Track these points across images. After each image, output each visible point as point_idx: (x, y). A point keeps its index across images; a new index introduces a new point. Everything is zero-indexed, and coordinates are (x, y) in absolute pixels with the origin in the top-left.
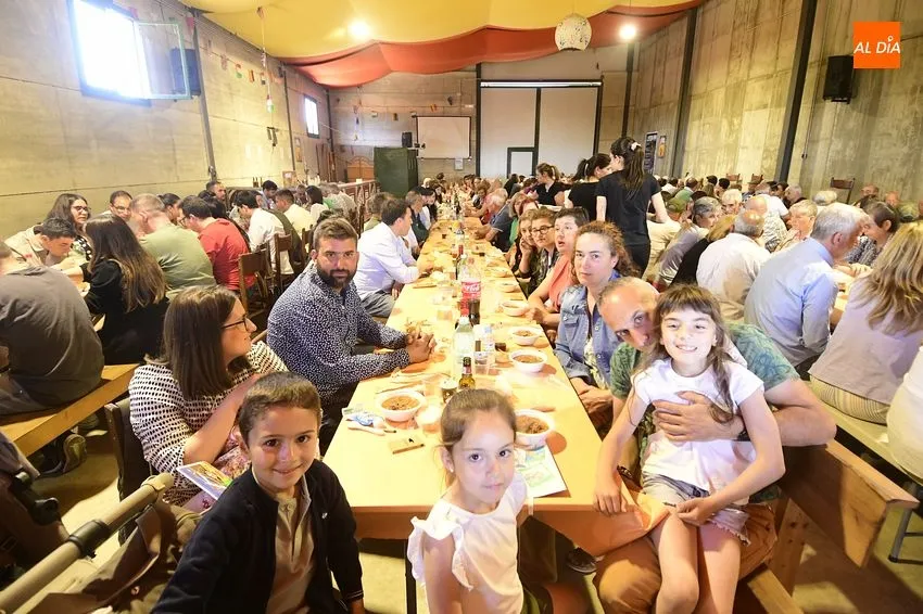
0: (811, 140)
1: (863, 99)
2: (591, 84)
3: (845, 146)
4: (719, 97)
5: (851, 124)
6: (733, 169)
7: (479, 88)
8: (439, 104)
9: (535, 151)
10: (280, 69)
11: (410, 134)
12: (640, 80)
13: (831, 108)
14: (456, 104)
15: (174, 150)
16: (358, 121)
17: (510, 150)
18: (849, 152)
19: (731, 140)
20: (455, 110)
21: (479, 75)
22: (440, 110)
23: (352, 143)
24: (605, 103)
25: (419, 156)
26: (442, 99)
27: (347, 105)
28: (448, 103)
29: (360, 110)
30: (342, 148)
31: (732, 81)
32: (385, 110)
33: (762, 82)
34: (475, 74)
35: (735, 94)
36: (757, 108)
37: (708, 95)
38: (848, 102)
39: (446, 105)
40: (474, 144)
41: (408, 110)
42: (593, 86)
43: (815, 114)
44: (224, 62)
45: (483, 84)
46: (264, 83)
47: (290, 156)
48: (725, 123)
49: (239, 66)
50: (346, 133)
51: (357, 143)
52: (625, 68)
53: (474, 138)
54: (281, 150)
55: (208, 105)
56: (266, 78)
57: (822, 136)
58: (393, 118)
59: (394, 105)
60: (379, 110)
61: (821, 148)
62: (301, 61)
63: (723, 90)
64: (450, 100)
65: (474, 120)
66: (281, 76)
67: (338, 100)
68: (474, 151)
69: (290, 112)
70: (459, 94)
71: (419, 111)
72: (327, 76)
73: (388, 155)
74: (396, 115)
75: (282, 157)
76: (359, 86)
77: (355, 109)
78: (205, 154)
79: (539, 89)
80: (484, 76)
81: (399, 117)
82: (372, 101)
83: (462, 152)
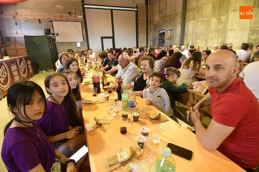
2: (132, 9)
7: (84, 8)
8: (64, 15)
9: (113, 38)
11: (49, 29)
12: (151, 9)
14: (73, 15)
16: (16, 24)
17: (102, 38)
20: (73, 18)
21: (83, 2)
22: (64, 18)
23: (14, 36)
24: (139, 18)
25: (57, 41)
26: (65, 13)
27: (8, 15)
28: (68, 15)
29: (17, 17)
30: (9, 39)
32: (33, 17)
34: (81, 1)
40: (85, 35)
41: (46, 17)
42: (134, 10)
45: (85, 6)
50: (9, 30)
51: (18, 36)
53: (84, 32)
58: (38, 21)
59: (38, 15)
60: (29, 17)
64: (70, 13)
65: (83, 23)
68: (85, 39)
70: (74, 10)
71: (53, 18)
74: (39, 21)
76: (15, 4)
77: (14, 17)
79: (111, 10)
80: (85, 2)
81: (41, 21)
82: (24, 12)
83: (79, 39)
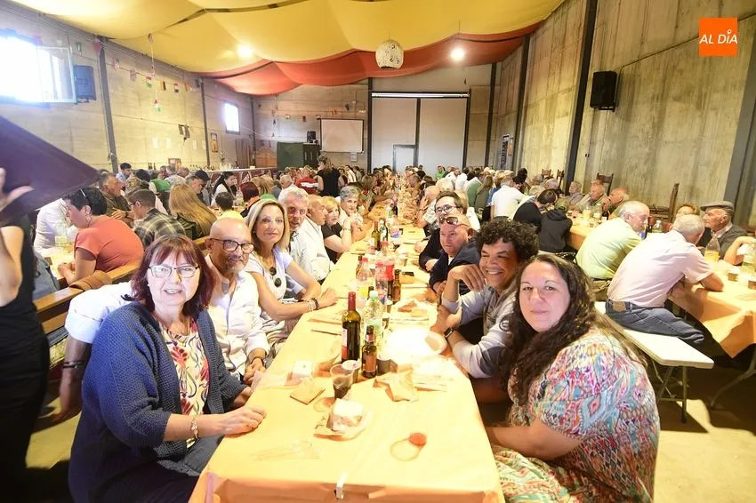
0: (592, 143)
1: (622, 108)
2: (461, 95)
3: (611, 146)
4: (542, 106)
5: (615, 129)
6: (548, 166)
7: (370, 98)
8: (339, 109)
9: (416, 147)
10: (197, 81)
11: (314, 133)
12: (500, 93)
13: (604, 115)
14: (352, 110)
15: (71, 140)
16: (274, 122)
17: (395, 147)
18: (614, 152)
19: (548, 143)
20: (351, 114)
21: (370, 86)
22: (339, 114)
23: (270, 139)
24: (472, 111)
25: (323, 149)
26: (341, 106)
27: (267, 109)
28: (345, 109)
29: (276, 113)
30: (262, 143)
31: (550, 94)
32: (296, 113)
33: (566, 95)
34: (367, 87)
35: (551, 104)
36: (563, 116)
37: (536, 104)
38: (613, 110)
39: (343, 111)
40: (366, 141)
41: (314, 114)
42: (463, 97)
43: (595, 120)
44: (133, 75)
45: (373, 95)
46: (177, 91)
47: (205, 148)
48: (545, 128)
49: (150, 78)
50: (265, 131)
51: (274, 139)
52: (489, 83)
53: (366, 136)
54: (194, 143)
55: (112, 107)
56: (181, 87)
57: (598, 139)
58: (302, 119)
59: (303, 109)
60: (292, 113)
61: (597, 149)
62: (218, 75)
63: (544, 101)
64: (347, 107)
65: (366, 122)
66: (198, 86)
67: (260, 106)
68: (366, 147)
69: (206, 113)
70: (354, 102)
71: (323, 115)
72: (244, 86)
73: (287, 149)
74: (304, 118)
75: (195, 148)
76: (276, 95)
77: (273, 112)
78: (105, 143)
79: (419, 99)
80: (375, 88)
81: (307, 118)
82: (287, 106)
83: (356, 147)
